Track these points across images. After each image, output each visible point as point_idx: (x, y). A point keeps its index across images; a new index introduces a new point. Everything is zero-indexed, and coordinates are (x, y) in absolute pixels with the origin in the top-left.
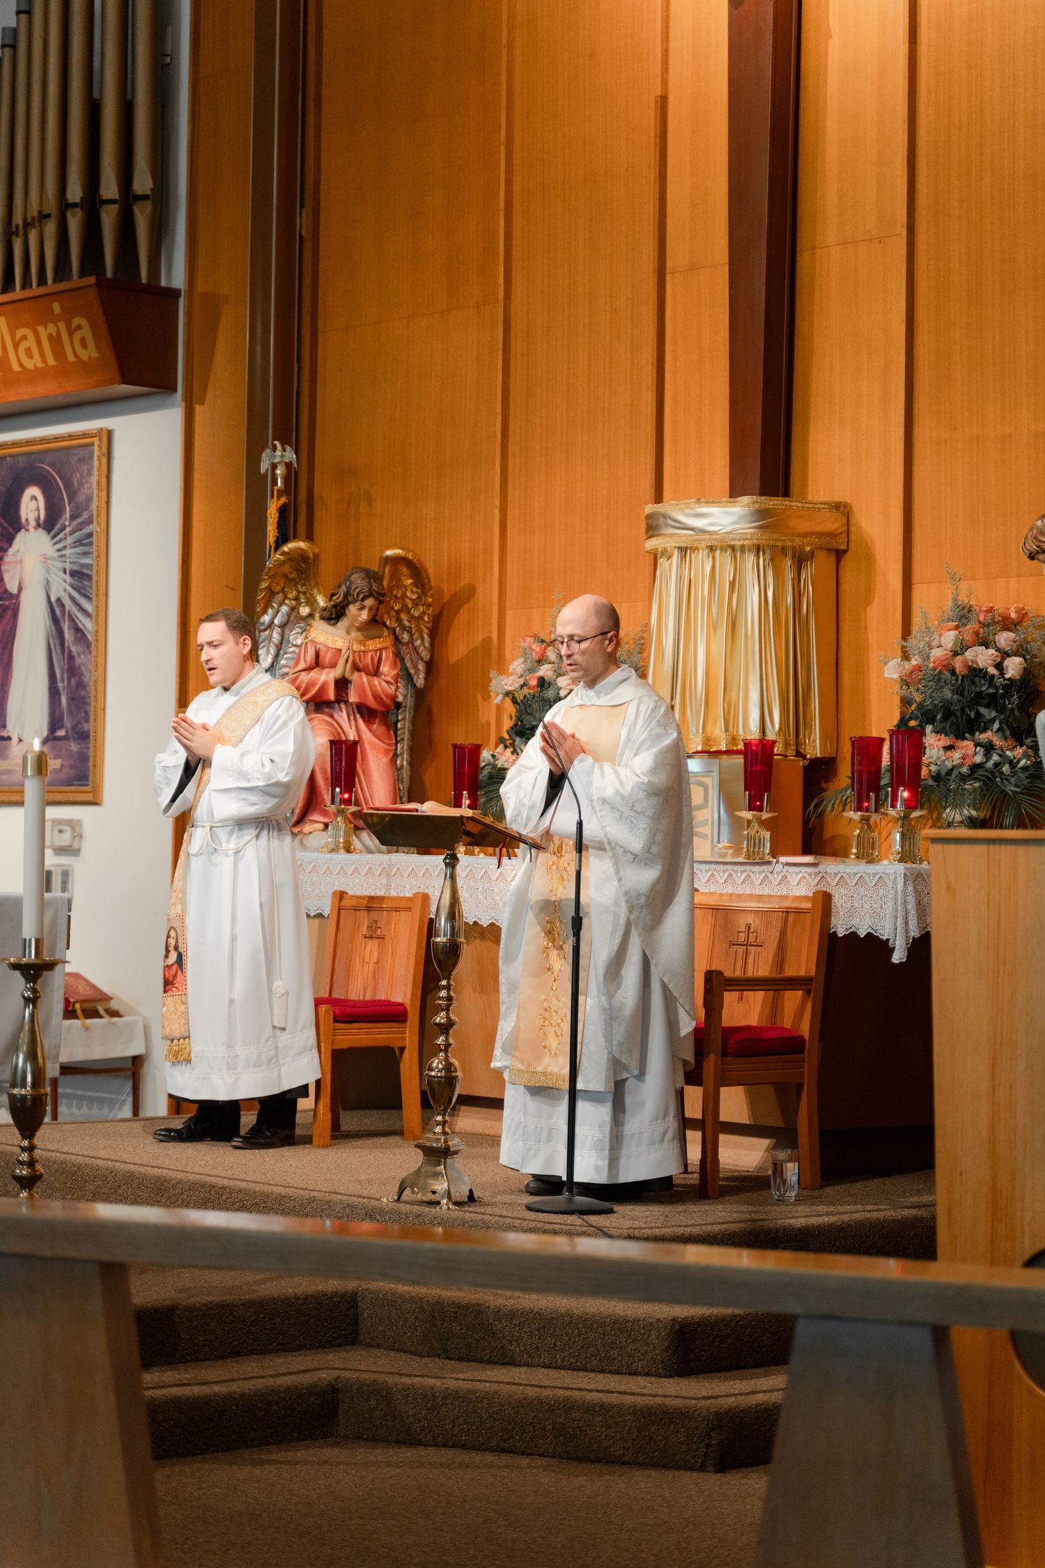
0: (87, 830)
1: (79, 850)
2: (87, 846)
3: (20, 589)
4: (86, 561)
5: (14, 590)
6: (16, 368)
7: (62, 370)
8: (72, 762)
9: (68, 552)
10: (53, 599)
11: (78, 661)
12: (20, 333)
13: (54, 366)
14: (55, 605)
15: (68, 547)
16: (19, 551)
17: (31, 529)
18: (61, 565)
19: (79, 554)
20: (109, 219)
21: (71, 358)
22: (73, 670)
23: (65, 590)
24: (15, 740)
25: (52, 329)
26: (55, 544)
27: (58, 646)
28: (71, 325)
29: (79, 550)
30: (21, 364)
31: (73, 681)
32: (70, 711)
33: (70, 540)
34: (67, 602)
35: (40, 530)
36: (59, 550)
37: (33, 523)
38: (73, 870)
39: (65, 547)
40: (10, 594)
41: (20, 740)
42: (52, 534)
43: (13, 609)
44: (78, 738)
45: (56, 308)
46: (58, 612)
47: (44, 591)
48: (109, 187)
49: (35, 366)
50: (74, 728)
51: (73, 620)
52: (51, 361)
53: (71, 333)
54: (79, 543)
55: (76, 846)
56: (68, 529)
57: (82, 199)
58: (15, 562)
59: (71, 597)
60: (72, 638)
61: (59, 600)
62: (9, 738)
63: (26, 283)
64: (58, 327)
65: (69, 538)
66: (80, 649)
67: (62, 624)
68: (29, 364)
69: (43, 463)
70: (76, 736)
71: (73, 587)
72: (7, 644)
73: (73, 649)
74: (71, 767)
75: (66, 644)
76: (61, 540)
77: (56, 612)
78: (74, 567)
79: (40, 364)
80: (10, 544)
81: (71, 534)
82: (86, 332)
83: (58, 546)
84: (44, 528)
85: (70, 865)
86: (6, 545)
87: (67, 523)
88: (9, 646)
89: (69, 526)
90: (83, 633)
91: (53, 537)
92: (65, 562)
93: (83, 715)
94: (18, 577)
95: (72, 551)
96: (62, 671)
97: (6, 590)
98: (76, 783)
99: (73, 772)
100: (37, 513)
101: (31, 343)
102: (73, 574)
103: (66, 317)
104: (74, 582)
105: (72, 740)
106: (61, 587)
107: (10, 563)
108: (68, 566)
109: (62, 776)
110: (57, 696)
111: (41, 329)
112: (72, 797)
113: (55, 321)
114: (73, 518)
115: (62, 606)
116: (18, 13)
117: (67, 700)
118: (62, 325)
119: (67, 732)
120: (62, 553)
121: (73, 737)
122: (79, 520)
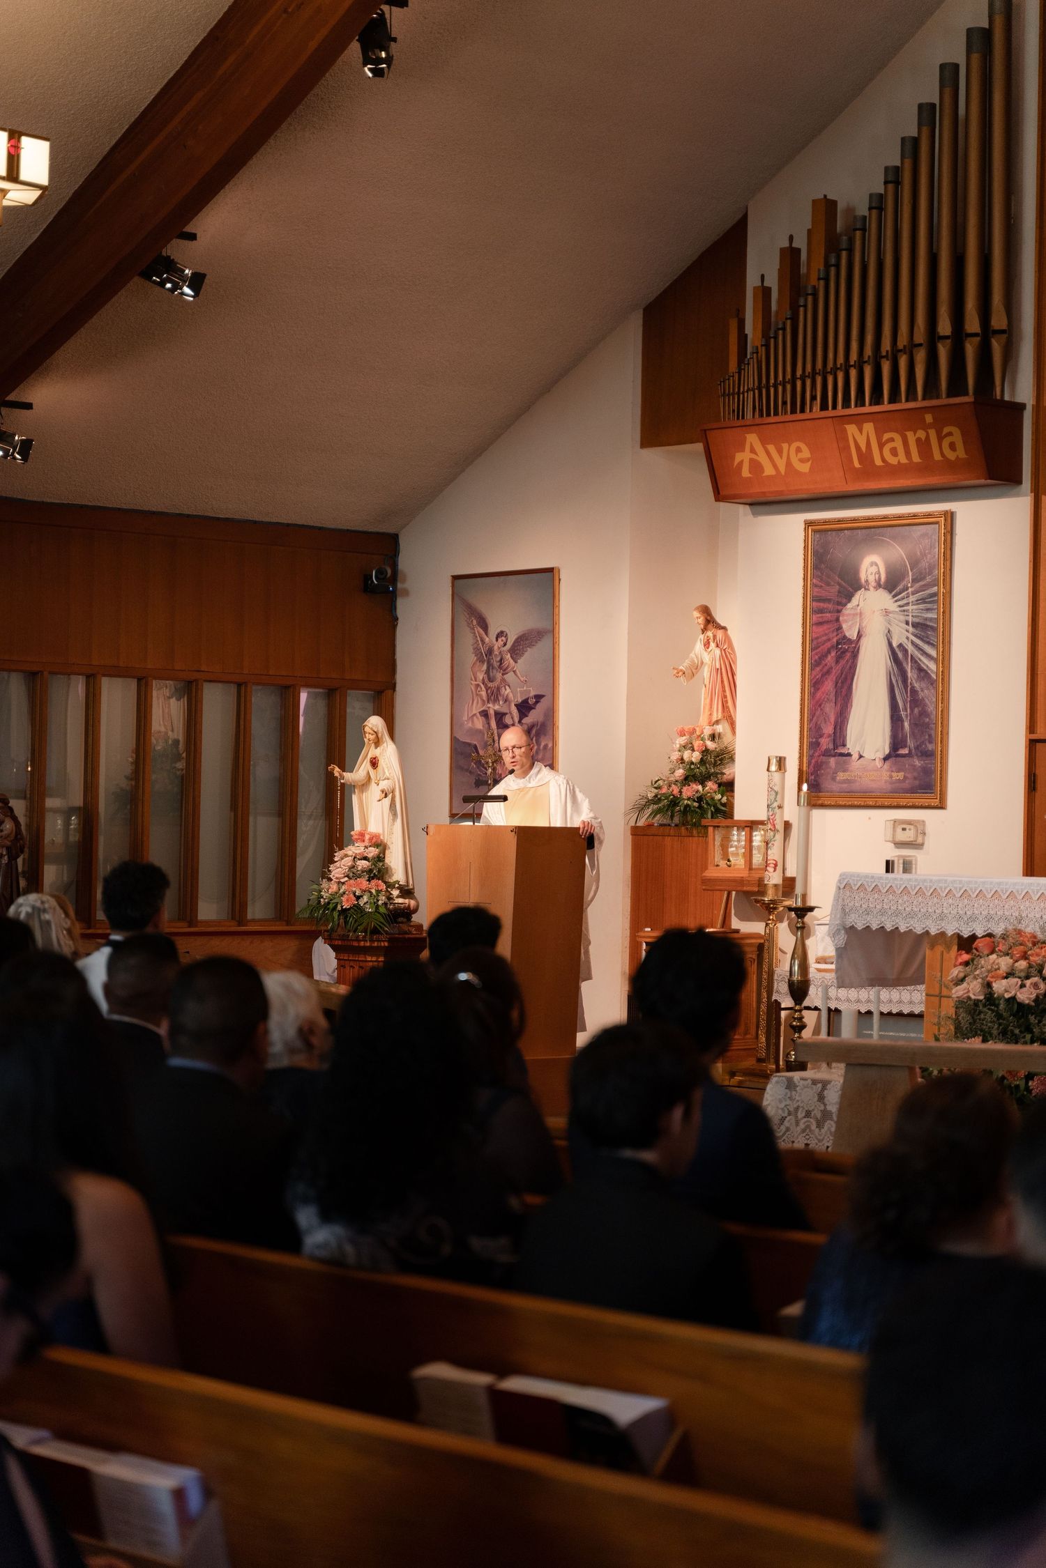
0: (929, 829)
1: (922, 845)
2: (930, 842)
3: (859, 636)
4: (930, 615)
5: (852, 634)
6: (878, 462)
7: (928, 465)
8: (915, 774)
9: (910, 607)
10: (895, 645)
11: (921, 695)
12: (886, 436)
13: (917, 463)
14: (897, 650)
15: (910, 604)
16: (858, 605)
17: (872, 589)
18: (903, 618)
19: (922, 610)
20: (970, 350)
21: (937, 456)
22: (915, 701)
23: (907, 638)
24: (855, 756)
25: (921, 434)
26: (896, 601)
27: (900, 682)
28: (942, 433)
29: (921, 606)
30: (883, 460)
31: (916, 711)
32: (913, 734)
33: (912, 599)
34: (910, 648)
35: (881, 591)
36: (900, 606)
37: (873, 584)
38: (916, 860)
39: (908, 604)
40: (849, 640)
41: (861, 757)
42: (894, 593)
43: (853, 652)
44: (922, 755)
45: (929, 418)
46: (900, 655)
47: (886, 638)
48: (972, 324)
49: (899, 462)
50: (917, 748)
51: (916, 662)
52: (916, 458)
53: (940, 439)
54: (923, 600)
55: (920, 840)
56: (910, 590)
57: (952, 332)
58: (855, 615)
59: (913, 643)
60: (915, 676)
61: (900, 646)
62: (849, 755)
63: (894, 398)
64: (928, 434)
65: (911, 597)
66: (923, 685)
67: (905, 665)
68: (893, 460)
69: (883, 536)
70: (920, 754)
71: (916, 636)
72: (846, 678)
73: (917, 685)
74: (915, 778)
75: (909, 681)
76: (903, 599)
77: (897, 656)
78: (917, 620)
79: (904, 460)
80: (849, 601)
81: (913, 593)
82: (957, 437)
83: (899, 603)
84: (885, 588)
85: (914, 856)
86: (844, 601)
87: (909, 585)
88: (849, 681)
89: (911, 587)
90: (927, 673)
91: (894, 596)
92: (908, 616)
93: (927, 737)
94: (857, 627)
95: (915, 607)
96: (905, 702)
97: (845, 637)
98: (919, 791)
99: (917, 782)
100: (877, 576)
101: (898, 443)
102: (915, 625)
103: (938, 425)
104: (917, 632)
105: (915, 757)
106: (902, 635)
107: (849, 614)
108: (910, 619)
109: (907, 785)
110: (900, 722)
111: (910, 435)
112: (918, 802)
113: (925, 427)
114: (914, 581)
115: (905, 651)
116: (886, 183)
117: (910, 725)
118: (932, 433)
119: (910, 751)
120: (905, 608)
121: (917, 755)
122: (922, 583)
